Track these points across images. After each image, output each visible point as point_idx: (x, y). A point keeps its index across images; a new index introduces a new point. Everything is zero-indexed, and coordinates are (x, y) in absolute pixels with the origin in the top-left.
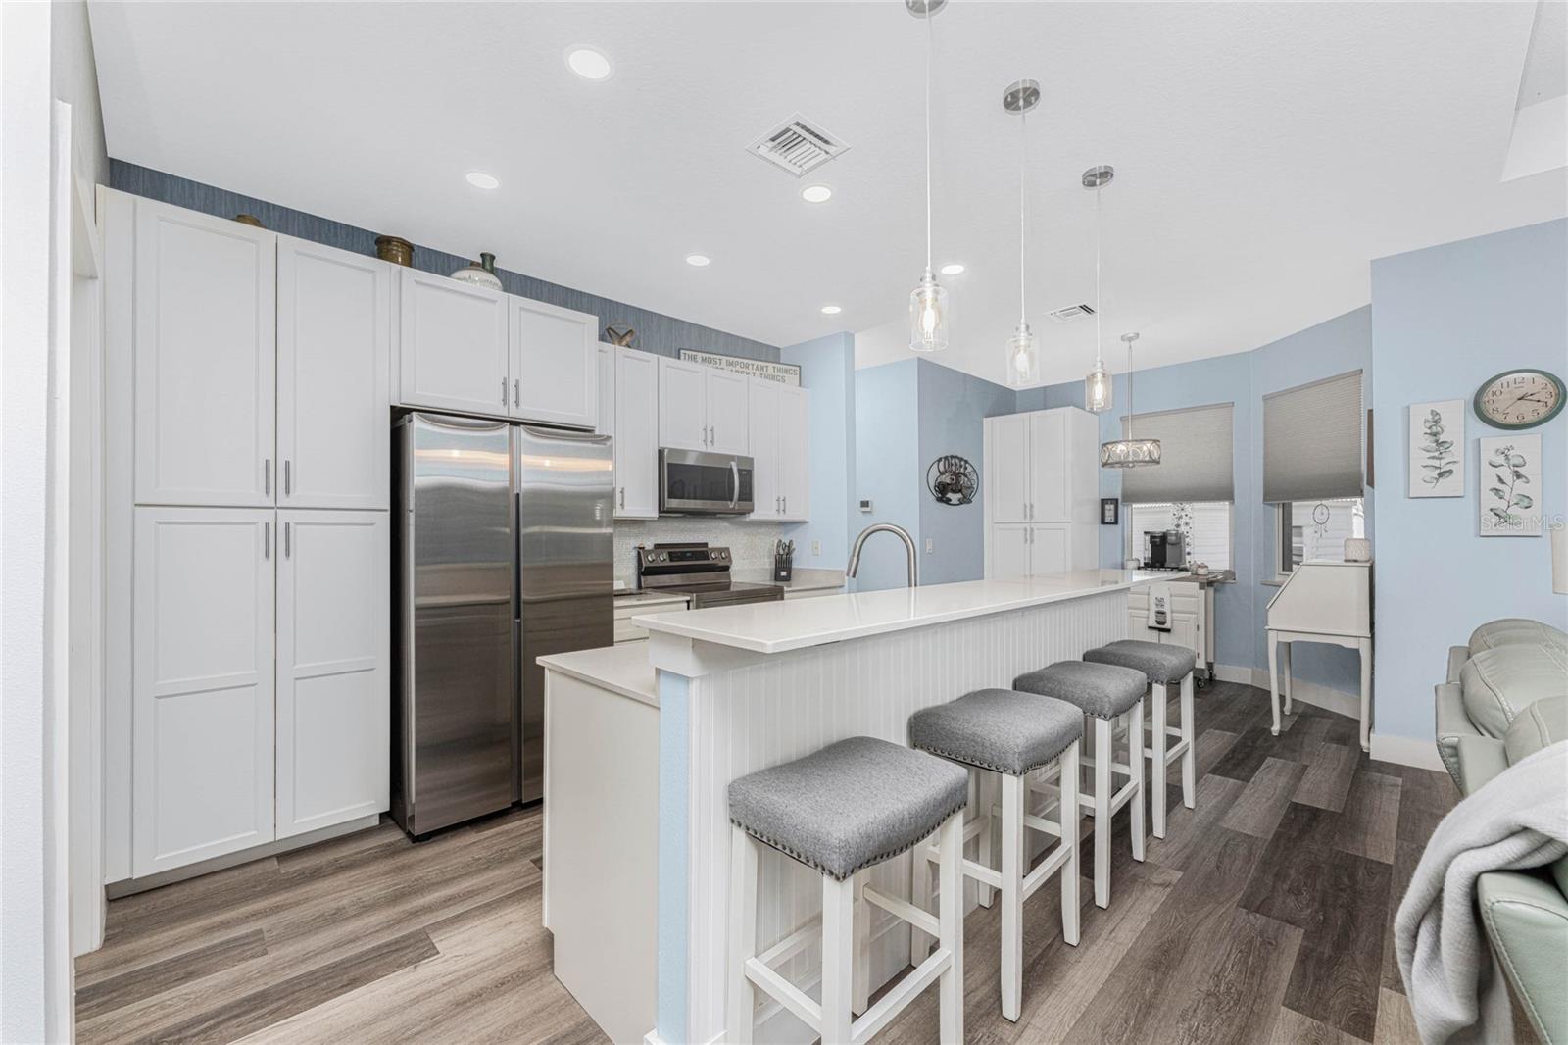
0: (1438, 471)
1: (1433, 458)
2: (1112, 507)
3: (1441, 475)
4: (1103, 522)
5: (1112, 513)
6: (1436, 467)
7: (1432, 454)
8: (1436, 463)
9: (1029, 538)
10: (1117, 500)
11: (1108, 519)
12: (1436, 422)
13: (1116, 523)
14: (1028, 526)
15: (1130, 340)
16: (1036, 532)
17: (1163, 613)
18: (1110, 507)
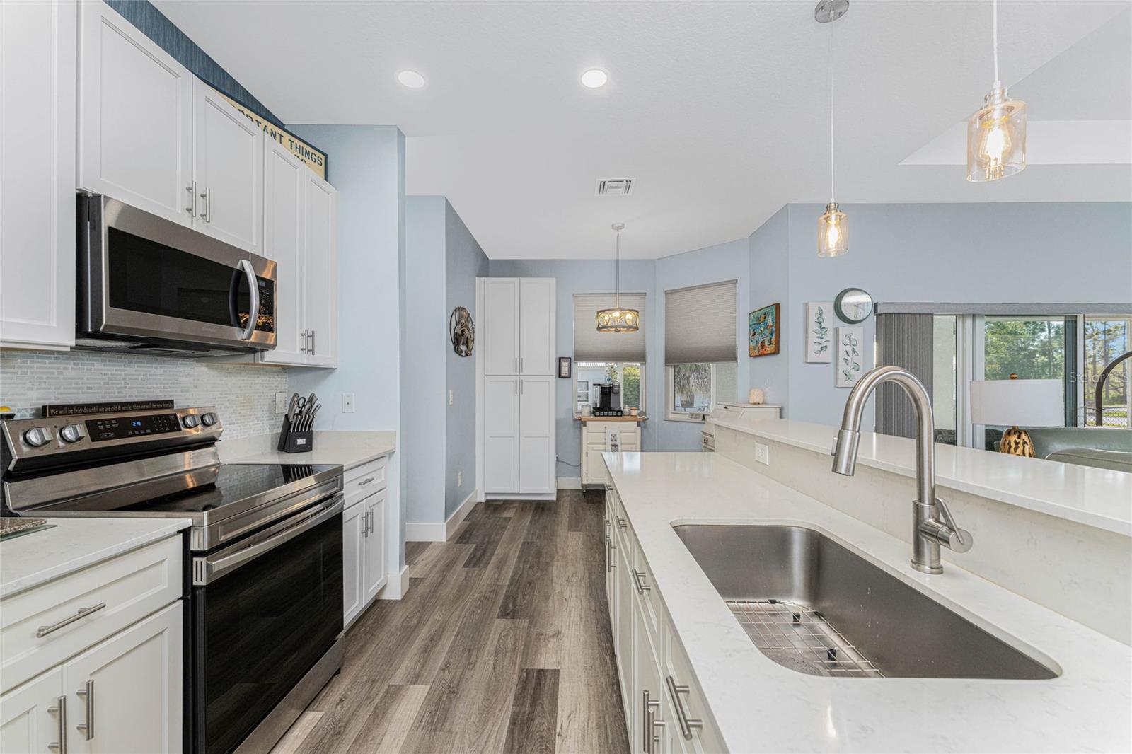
0: (821, 346)
1: (818, 337)
2: (567, 364)
3: (822, 348)
4: (560, 376)
5: (567, 369)
6: (821, 344)
7: (818, 335)
8: (820, 340)
9: (519, 389)
10: (570, 358)
11: (563, 374)
12: (821, 315)
13: (569, 377)
14: (517, 378)
15: (618, 228)
16: (524, 383)
17: (616, 446)
18: (565, 364)
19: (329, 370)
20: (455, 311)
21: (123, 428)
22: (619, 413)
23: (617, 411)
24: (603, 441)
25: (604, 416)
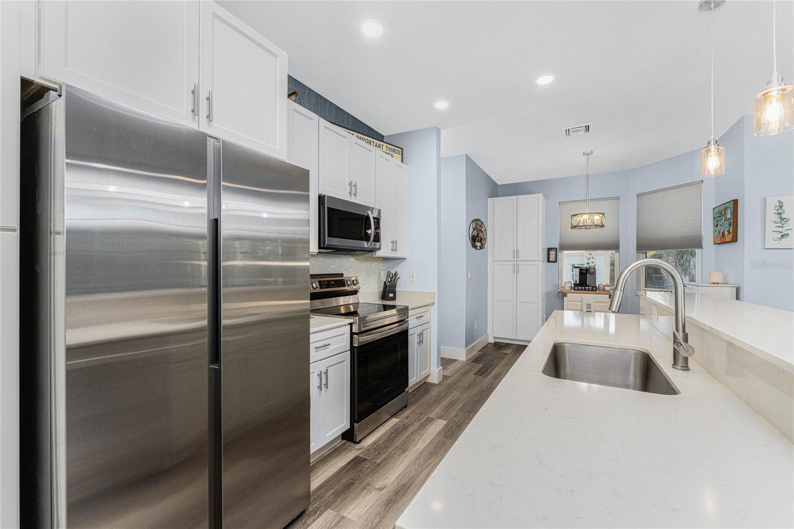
0: (781, 234)
1: (778, 227)
2: (554, 252)
3: (782, 236)
4: (549, 261)
5: (554, 256)
6: (780, 232)
7: (778, 225)
8: (780, 229)
9: (516, 270)
10: (556, 248)
11: (551, 260)
12: (781, 207)
13: (556, 262)
14: (515, 263)
15: (588, 154)
16: (520, 266)
18: (552, 253)
19: (403, 259)
20: (473, 221)
21: (328, 284)
22: (594, 289)
23: (593, 287)
24: (580, 308)
25: (581, 290)
